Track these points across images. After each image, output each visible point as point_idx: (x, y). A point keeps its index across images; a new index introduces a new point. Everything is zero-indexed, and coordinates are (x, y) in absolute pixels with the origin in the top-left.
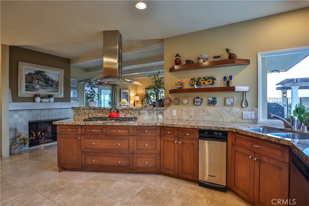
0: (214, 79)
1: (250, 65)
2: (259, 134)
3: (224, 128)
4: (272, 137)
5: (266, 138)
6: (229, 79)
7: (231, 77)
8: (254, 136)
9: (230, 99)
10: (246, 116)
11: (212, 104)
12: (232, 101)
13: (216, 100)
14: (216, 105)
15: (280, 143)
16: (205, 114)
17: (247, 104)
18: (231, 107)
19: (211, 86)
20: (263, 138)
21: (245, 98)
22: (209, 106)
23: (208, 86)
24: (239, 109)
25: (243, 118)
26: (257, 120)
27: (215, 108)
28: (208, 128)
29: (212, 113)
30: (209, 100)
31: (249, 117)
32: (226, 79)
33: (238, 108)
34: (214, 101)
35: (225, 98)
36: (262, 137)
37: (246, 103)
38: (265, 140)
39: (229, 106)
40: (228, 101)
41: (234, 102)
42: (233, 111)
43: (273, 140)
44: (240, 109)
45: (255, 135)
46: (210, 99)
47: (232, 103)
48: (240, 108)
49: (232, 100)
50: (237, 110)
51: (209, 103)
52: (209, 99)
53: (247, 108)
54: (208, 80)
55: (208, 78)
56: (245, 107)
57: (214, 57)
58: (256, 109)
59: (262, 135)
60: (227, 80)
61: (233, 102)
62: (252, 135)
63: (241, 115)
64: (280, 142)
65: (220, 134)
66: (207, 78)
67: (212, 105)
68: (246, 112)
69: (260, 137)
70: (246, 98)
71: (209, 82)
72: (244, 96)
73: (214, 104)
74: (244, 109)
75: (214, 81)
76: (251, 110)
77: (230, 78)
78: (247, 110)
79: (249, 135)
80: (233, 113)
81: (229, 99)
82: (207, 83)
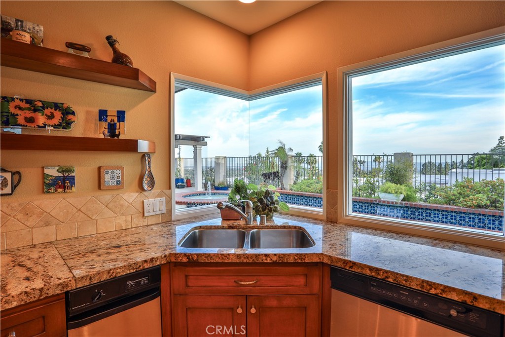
0: (67, 112)
1: (156, 94)
2: (259, 255)
3: (152, 260)
4: (289, 255)
5: (275, 259)
6: (116, 119)
7: (121, 115)
8: (245, 261)
9: (113, 172)
10: (151, 211)
11: (60, 187)
12: (118, 177)
13: (72, 174)
14: (74, 189)
15: (305, 263)
16: (31, 222)
17: (152, 183)
18: (116, 192)
19: (61, 133)
20: (269, 261)
21: (147, 168)
22: (48, 196)
23: (50, 131)
24: (135, 195)
25: (146, 215)
26: (171, 215)
27: (71, 200)
28: (105, 277)
29: (61, 213)
30: (45, 176)
31: (158, 210)
32: (107, 116)
33: (132, 194)
34: (64, 179)
35: (99, 168)
36: (266, 260)
37: (149, 179)
38: (274, 264)
39: (110, 189)
40: (107, 178)
41: (123, 179)
42: (122, 202)
43: (291, 260)
44: (137, 194)
45: (248, 258)
46: (53, 172)
47: (118, 183)
48: (137, 192)
49: (118, 173)
50: (130, 197)
51: (49, 186)
52: (47, 171)
53: (153, 191)
54: (48, 111)
55: (46, 105)
56: (149, 189)
57: (70, 45)
58: (167, 191)
59: (266, 255)
60: (109, 121)
61: (120, 179)
62: (238, 261)
63: (141, 210)
64: (304, 260)
65: (144, 280)
66: (40, 104)
67: (60, 190)
68: (151, 200)
69: (260, 261)
70: (150, 167)
71: (51, 117)
72: (147, 162)
73: (64, 188)
74: (145, 193)
75: (70, 117)
76: (159, 196)
77: (119, 117)
78: (151, 194)
79: (230, 261)
80: (122, 206)
81: (110, 171)
82: (41, 119)
